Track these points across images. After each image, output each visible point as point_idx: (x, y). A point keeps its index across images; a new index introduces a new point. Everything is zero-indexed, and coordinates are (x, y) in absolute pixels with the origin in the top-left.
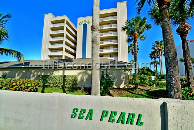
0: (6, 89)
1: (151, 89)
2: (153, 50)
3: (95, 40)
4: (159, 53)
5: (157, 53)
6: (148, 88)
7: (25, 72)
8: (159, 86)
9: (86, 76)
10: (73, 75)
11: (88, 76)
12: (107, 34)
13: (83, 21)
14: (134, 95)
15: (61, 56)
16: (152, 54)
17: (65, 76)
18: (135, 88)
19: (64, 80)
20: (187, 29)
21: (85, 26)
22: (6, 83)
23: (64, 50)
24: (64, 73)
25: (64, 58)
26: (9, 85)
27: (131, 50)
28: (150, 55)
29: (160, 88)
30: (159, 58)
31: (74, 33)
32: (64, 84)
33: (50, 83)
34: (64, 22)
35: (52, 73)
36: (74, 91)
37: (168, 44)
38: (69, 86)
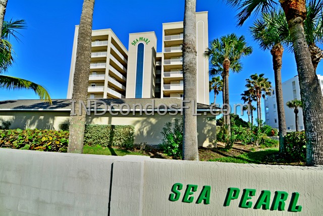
0: (30, 149)
1: (253, 149)
2: (248, 89)
3: (190, 68)
4: (257, 93)
5: (254, 93)
6: (248, 147)
7: (44, 118)
8: (264, 144)
9: (148, 127)
10: (127, 125)
11: (151, 126)
12: (177, 61)
13: (139, 40)
14: (228, 159)
15: (102, 94)
16: (245, 95)
17: (113, 127)
18: (228, 147)
19: (112, 133)
20: (317, 57)
21: (141, 47)
22: (31, 138)
23: (106, 84)
24: (110, 121)
25: (105, 97)
26: (36, 141)
27: (213, 87)
28: (242, 96)
29: (267, 147)
30: (255, 100)
31: (122, 57)
32: (111, 140)
33: (88, 137)
34: (107, 40)
35: (90, 120)
36: (129, 151)
37: (305, 78)
38: (120, 143)
